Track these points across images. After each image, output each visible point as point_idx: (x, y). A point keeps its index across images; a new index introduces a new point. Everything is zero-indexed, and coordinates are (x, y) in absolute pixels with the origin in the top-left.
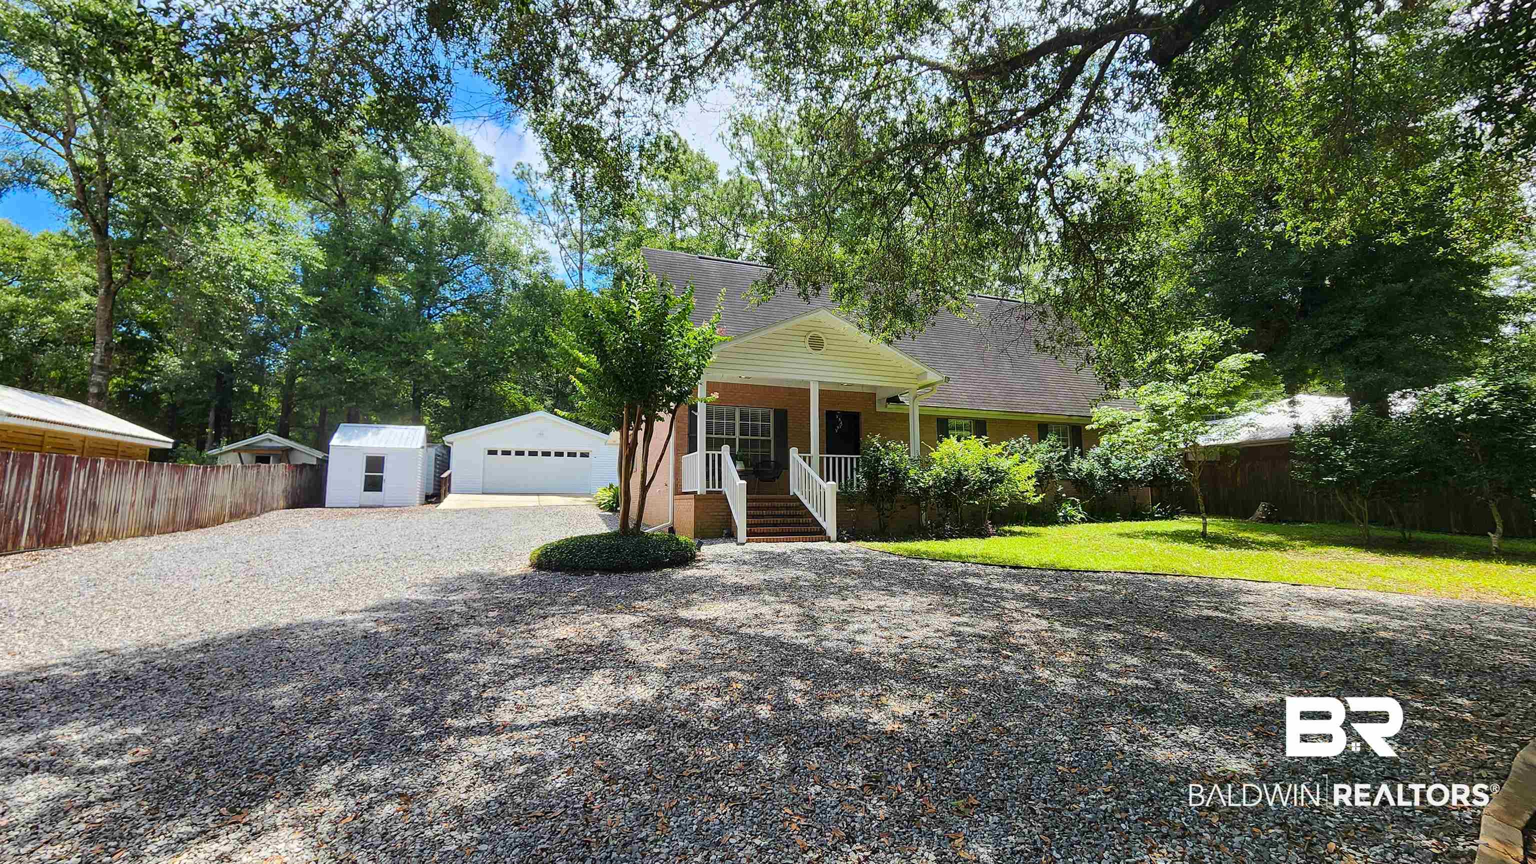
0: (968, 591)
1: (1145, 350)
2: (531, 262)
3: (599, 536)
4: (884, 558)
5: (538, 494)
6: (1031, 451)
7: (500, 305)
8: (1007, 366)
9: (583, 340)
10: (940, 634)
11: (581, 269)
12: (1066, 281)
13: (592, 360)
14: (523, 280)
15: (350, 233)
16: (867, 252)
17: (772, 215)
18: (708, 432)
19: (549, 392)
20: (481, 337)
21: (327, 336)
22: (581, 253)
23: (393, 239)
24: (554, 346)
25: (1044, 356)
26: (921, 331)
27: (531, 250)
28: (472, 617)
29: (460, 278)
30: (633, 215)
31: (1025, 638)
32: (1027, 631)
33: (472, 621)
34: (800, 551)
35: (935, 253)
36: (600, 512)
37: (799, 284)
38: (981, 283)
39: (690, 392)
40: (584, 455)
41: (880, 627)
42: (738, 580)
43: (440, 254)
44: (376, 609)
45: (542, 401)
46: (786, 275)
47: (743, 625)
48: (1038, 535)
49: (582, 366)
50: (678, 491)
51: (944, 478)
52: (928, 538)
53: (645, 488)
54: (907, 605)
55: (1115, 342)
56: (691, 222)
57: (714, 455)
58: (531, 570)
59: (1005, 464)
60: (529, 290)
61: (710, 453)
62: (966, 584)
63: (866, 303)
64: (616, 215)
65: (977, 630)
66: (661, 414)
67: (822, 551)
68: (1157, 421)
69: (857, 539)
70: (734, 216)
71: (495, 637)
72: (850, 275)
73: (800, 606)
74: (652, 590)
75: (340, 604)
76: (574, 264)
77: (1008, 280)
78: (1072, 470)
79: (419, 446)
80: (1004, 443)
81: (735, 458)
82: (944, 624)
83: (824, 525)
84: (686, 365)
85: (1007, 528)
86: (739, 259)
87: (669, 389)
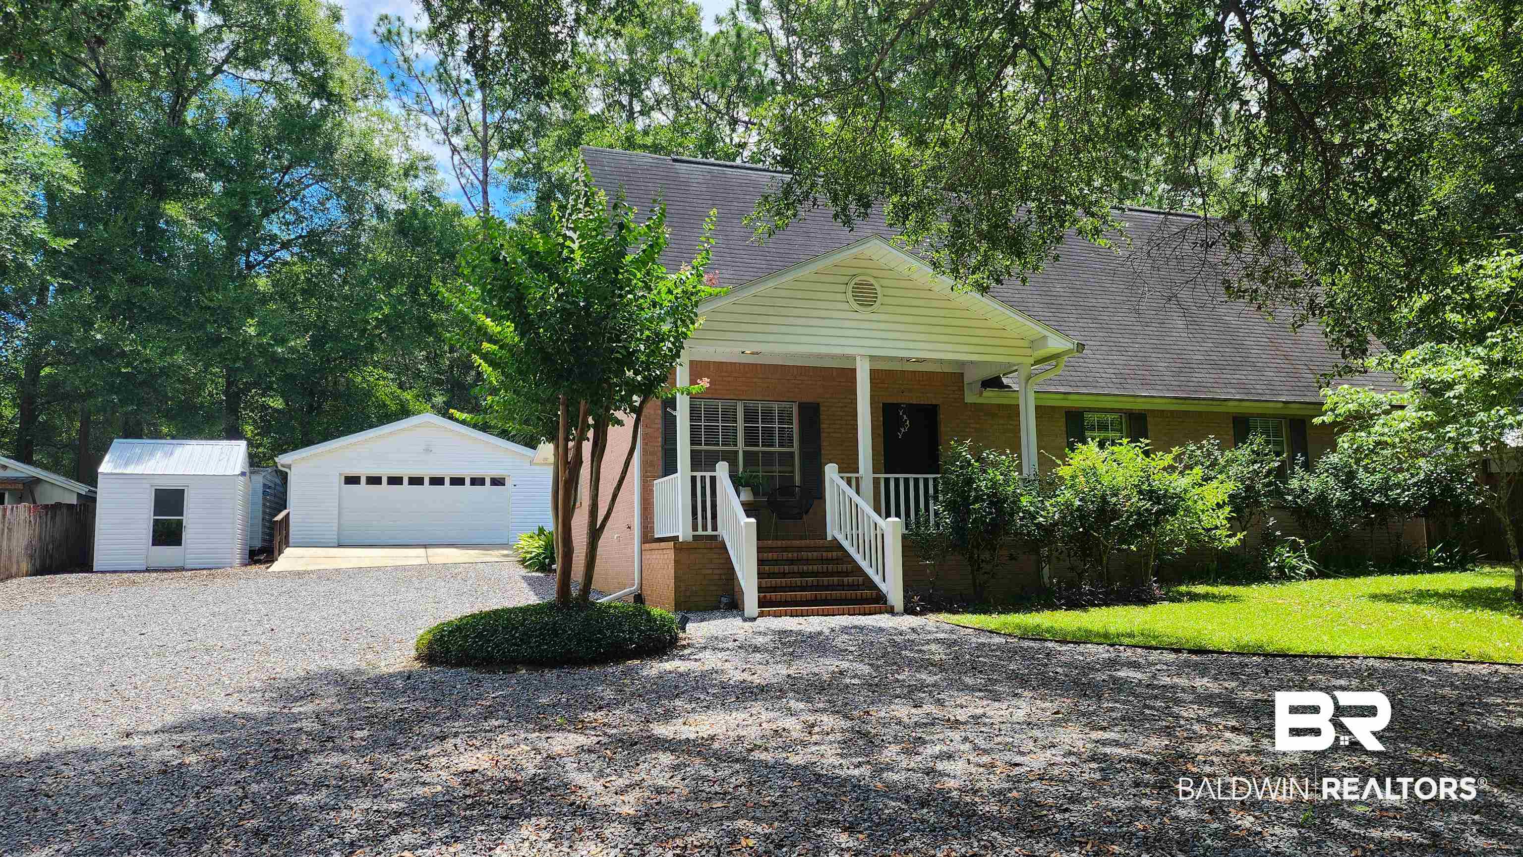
0: (1120, 691)
1: (1410, 290)
2: (406, 175)
3: (525, 611)
4: (982, 640)
5: (425, 546)
6: (1222, 461)
7: (358, 245)
8: (1180, 323)
9: (492, 298)
10: (1073, 759)
11: (484, 183)
12: (1274, 181)
13: (508, 330)
14: (393, 203)
15: (120, 136)
16: (944, 143)
17: (789, 88)
18: (694, 440)
19: (438, 382)
20: (331, 298)
21: (88, 300)
22: (485, 157)
23: (188, 143)
24: (445, 307)
25: (1241, 304)
26: (1036, 268)
27: (405, 156)
28: (330, 739)
29: (293, 204)
30: (566, 94)
31: (1212, 764)
32: (1217, 753)
33: (330, 745)
34: (845, 630)
35: (1057, 142)
36: (524, 572)
37: (835, 199)
38: (1137, 187)
39: (662, 379)
40: (497, 482)
41: (976, 748)
42: (746, 676)
43: (262, 165)
44: (180, 728)
45: (428, 397)
46: (813, 185)
47: (756, 747)
48: (1235, 599)
49: (491, 340)
50: (648, 537)
51: (1079, 509)
52: (1053, 607)
53: (595, 533)
54: (1020, 715)
55: (1357, 279)
56: (659, 102)
57: (703, 478)
58: (417, 665)
59: (1179, 483)
60: (402, 222)
61: (698, 474)
62: (1115, 680)
63: (945, 226)
64: (539, 97)
65: (1134, 753)
66: (619, 415)
67: (881, 630)
68: (1434, 408)
69: (938, 610)
70: (728, 91)
71: (366, 769)
72: (918, 181)
73: (846, 717)
74: (609, 694)
75: (124, 722)
76: (472, 177)
77: (1181, 182)
78: (1290, 492)
79: (238, 472)
80: (1176, 450)
81: (737, 482)
82: (1080, 744)
83: (883, 587)
84: (657, 334)
85: (1183, 588)
86: (738, 161)
87: (630, 374)
